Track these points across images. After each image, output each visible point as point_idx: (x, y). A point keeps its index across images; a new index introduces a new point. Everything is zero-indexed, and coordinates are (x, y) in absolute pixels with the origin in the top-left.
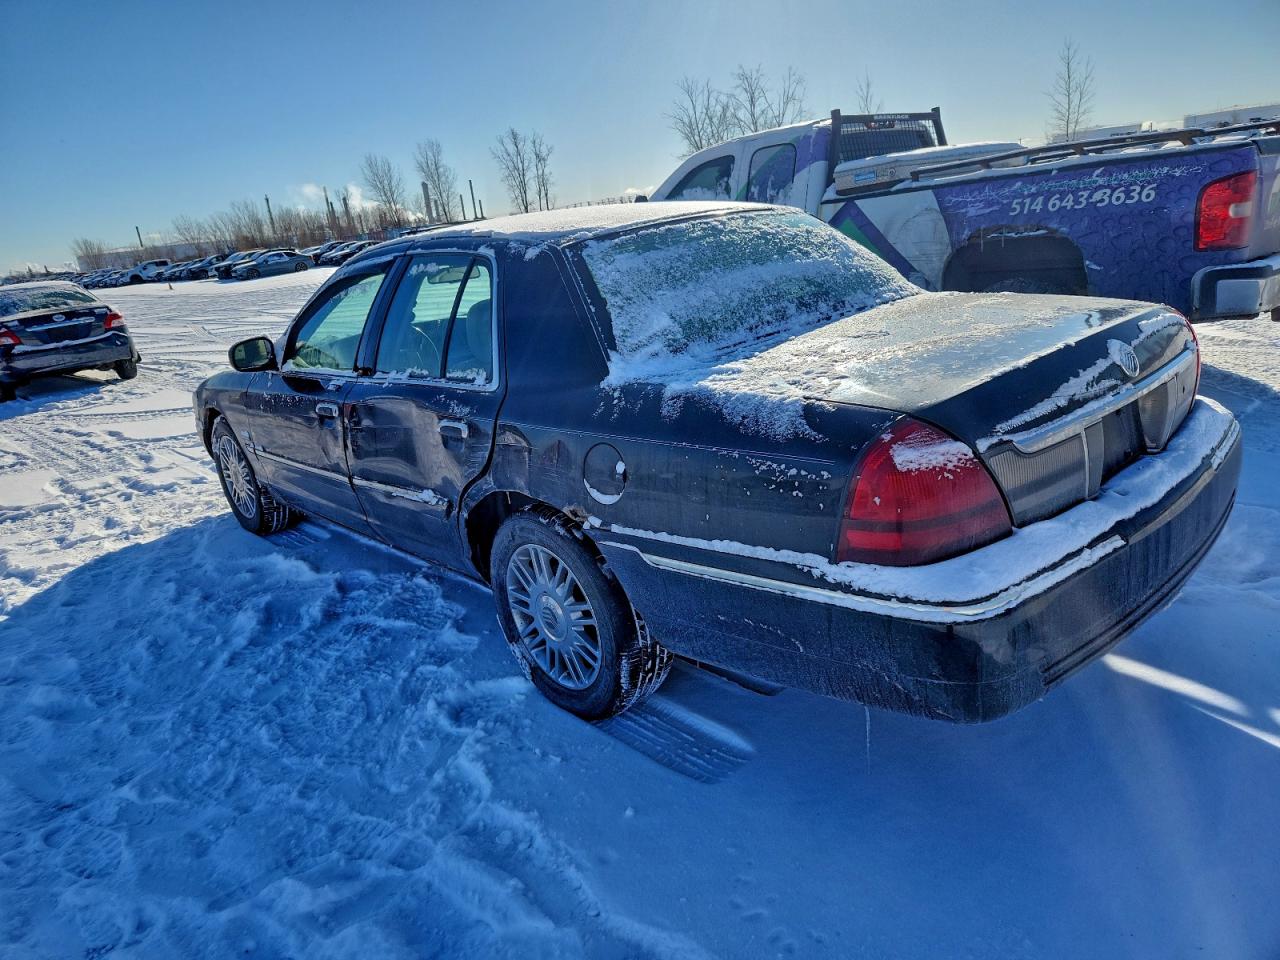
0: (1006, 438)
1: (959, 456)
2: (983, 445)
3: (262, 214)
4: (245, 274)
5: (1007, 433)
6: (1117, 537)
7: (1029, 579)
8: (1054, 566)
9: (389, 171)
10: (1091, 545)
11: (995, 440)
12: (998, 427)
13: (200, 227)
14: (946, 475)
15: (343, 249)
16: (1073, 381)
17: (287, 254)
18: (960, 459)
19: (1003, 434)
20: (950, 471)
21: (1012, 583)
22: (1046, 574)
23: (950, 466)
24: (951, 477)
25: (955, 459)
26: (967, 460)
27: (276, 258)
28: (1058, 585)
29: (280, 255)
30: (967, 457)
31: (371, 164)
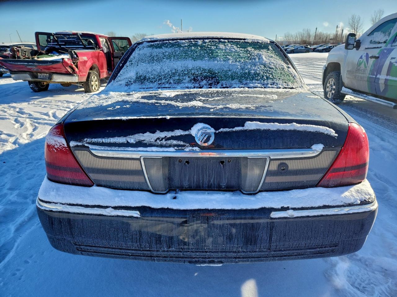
0: (86, 145)
1: (61, 144)
2: (72, 144)
3: (312, 33)
4: (289, 52)
5: (89, 143)
6: (138, 212)
7: (70, 205)
8: (87, 206)
9: (359, 20)
10: (115, 208)
11: (80, 144)
12: (85, 139)
13: (292, 36)
14: (54, 149)
15: (324, 47)
16: (148, 134)
17: (305, 47)
18: (61, 146)
19: (86, 143)
20: (56, 149)
21: (60, 202)
22: (79, 207)
23: (56, 147)
24: (56, 151)
25: (58, 144)
26: (64, 147)
27: (301, 48)
28: (84, 214)
29: (302, 47)
30: (64, 146)
31: (353, 18)
